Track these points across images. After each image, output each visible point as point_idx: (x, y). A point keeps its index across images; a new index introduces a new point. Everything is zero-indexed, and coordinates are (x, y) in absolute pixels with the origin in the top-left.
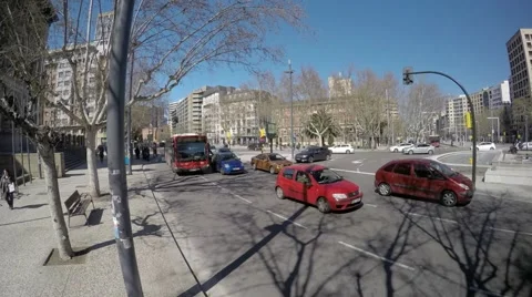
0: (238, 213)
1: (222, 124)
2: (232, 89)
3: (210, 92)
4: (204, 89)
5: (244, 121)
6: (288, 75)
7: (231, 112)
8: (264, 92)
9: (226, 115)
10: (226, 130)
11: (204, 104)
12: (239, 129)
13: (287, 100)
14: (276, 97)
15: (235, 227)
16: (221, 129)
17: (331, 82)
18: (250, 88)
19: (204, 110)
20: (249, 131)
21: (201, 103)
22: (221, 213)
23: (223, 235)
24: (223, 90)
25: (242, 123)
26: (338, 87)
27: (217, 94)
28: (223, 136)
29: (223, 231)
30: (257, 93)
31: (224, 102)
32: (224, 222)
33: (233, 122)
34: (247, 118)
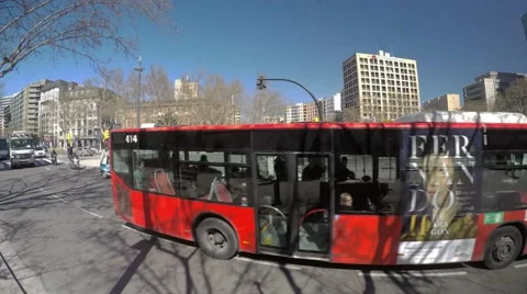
0: (101, 230)
1: (61, 123)
2: (74, 84)
3: (49, 86)
4: (43, 82)
5: (85, 121)
6: (137, 73)
7: (71, 111)
8: (108, 90)
9: (66, 113)
10: (65, 131)
11: (42, 100)
12: (79, 130)
13: (133, 101)
14: (120, 97)
15: (104, 249)
16: (59, 130)
17: (178, 84)
18: (94, 84)
19: (41, 108)
20: (90, 132)
21: (38, 98)
22: (81, 232)
23: (91, 262)
24: (63, 85)
25: (82, 123)
26: (185, 89)
27: (57, 90)
28: (62, 138)
29: (90, 257)
30: (101, 91)
31: (64, 98)
32: (89, 245)
33: (73, 122)
34: (88, 118)
